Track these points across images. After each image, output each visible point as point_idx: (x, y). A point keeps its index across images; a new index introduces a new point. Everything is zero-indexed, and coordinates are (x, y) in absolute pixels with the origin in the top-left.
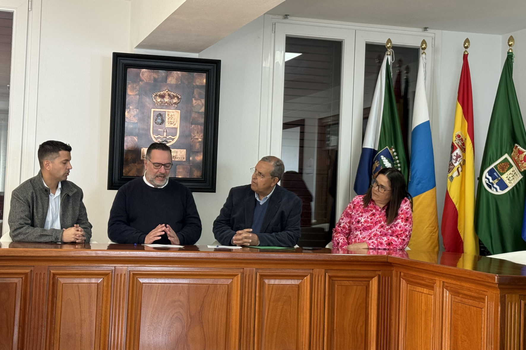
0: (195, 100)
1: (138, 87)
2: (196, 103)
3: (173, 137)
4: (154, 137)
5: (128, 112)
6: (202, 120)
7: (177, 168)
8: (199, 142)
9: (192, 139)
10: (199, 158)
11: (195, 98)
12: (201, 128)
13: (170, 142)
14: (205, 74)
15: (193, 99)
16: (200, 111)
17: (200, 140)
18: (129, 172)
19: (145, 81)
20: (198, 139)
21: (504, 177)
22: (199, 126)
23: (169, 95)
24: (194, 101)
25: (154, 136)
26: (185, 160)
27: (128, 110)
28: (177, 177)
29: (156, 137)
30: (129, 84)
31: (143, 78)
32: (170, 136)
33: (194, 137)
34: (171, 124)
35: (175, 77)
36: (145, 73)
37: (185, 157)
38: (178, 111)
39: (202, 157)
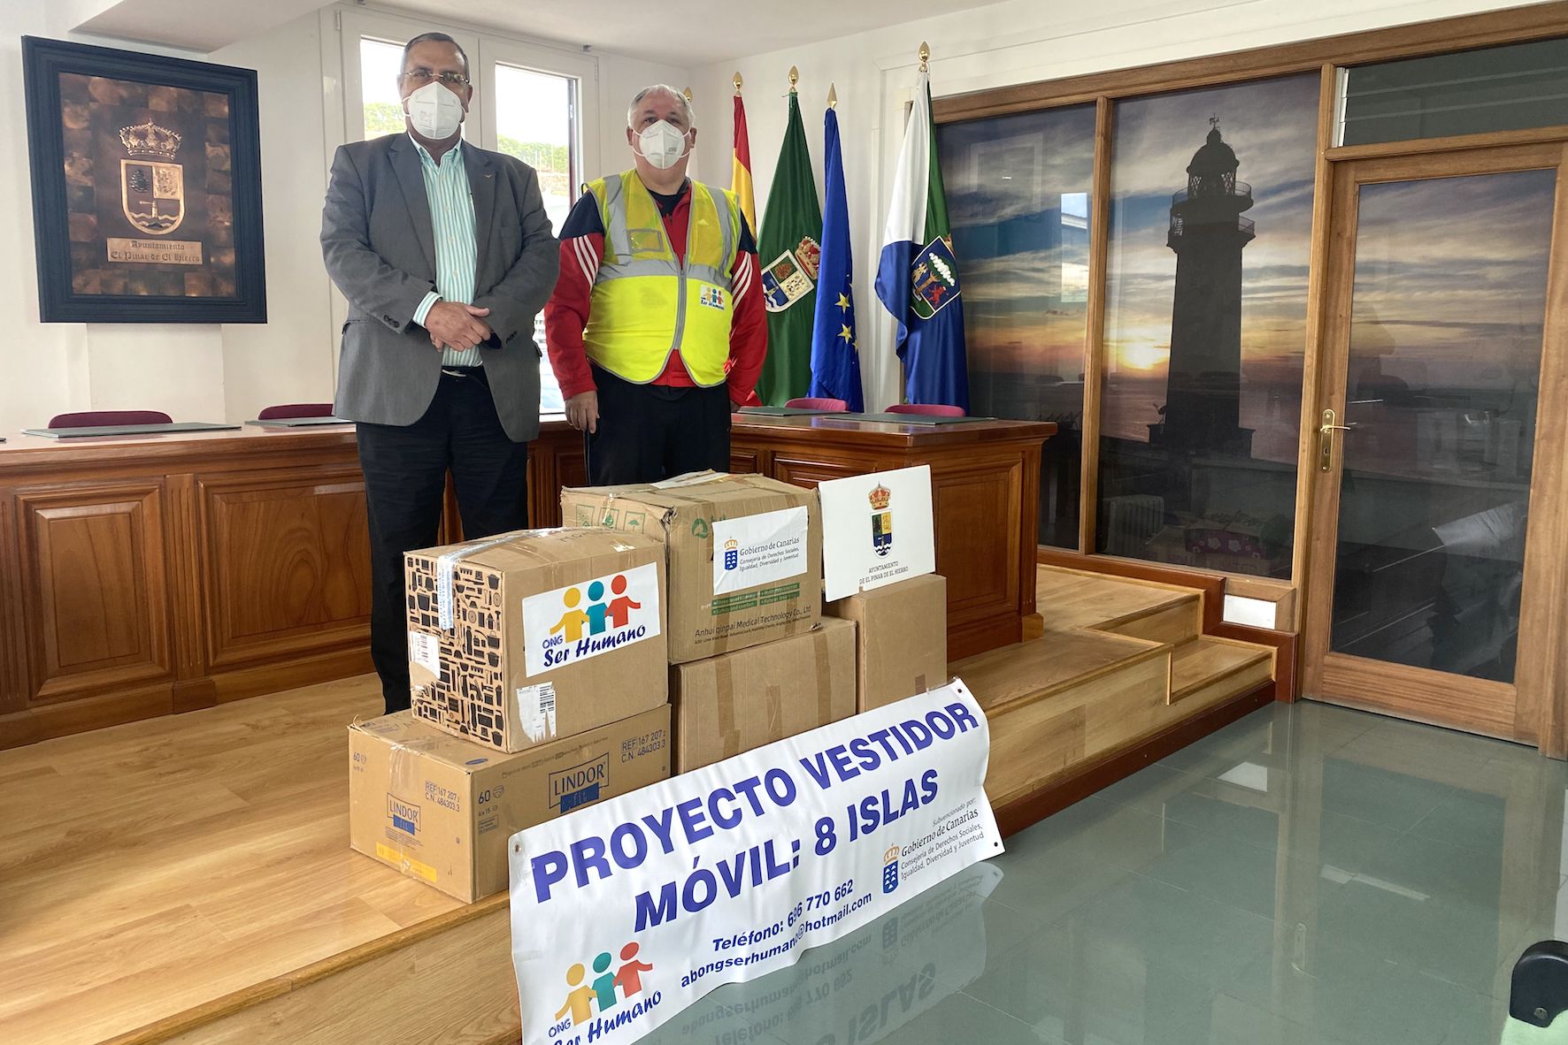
0: (210, 146)
1: (86, 113)
2: (212, 152)
3: (172, 216)
4: (133, 217)
5: (71, 165)
6: (229, 187)
7: (186, 277)
8: (227, 227)
9: (211, 221)
10: (229, 258)
11: (209, 141)
12: (226, 201)
13: (167, 227)
14: (226, 96)
15: (207, 144)
16: (224, 169)
17: (227, 224)
18: (85, 286)
19: (101, 101)
20: (222, 222)
21: (783, 286)
22: (224, 198)
23: (156, 133)
24: (209, 149)
25: (133, 214)
26: (201, 262)
27: (71, 161)
28: (187, 295)
29: (136, 216)
30: (66, 105)
31: (95, 95)
32: (165, 216)
33: (215, 218)
34: (166, 191)
35: (163, 98)
36: (99, 86)
37: (200, 256)
38: (178, 166)
39: (234, 257)
